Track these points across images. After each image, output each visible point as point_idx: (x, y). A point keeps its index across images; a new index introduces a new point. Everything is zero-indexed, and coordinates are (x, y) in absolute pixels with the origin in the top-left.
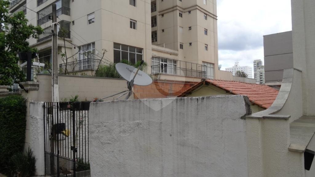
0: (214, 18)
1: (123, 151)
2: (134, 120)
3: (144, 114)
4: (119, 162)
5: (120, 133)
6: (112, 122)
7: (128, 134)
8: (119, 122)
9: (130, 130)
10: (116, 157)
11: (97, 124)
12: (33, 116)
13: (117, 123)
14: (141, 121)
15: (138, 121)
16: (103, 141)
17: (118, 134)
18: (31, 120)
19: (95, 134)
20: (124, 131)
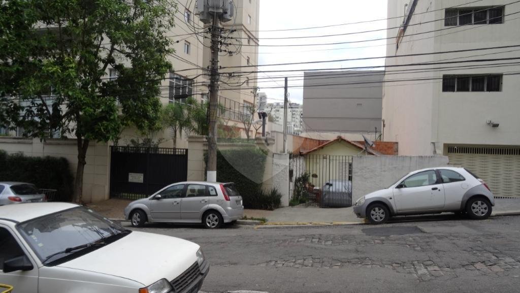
0: (256, 43)
5: (381, 172)
8: (381, 166)
10: (377, 184)
11: (361, 168)
12: (280, 164)
13: (379, 167)
16: (366, 177)
18: (275, 167)
19: (359, 174)
20: (384, 171)
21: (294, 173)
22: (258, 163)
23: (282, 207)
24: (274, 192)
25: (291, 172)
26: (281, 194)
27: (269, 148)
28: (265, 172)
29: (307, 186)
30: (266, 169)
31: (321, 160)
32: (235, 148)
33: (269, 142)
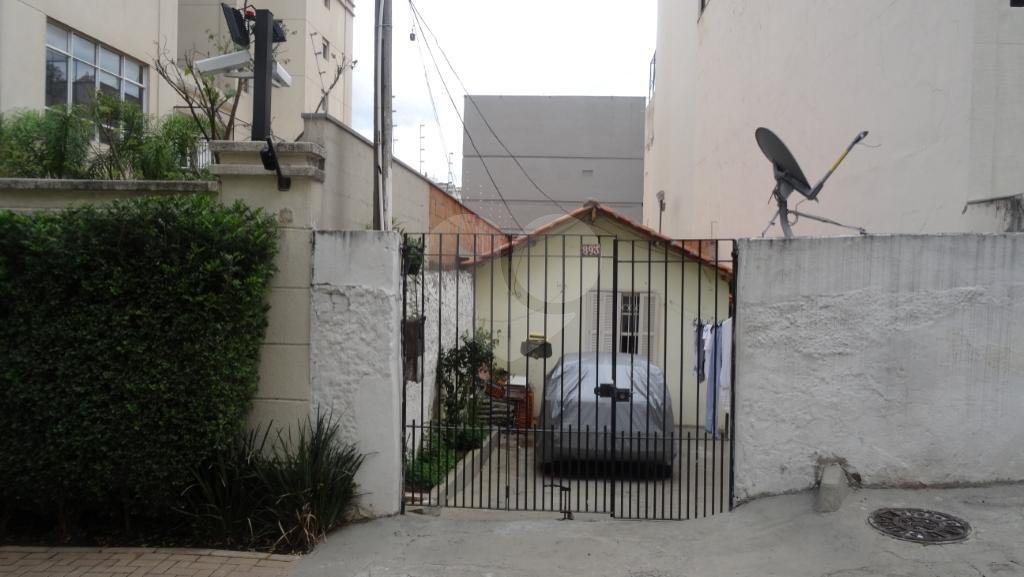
0: (346, 8)
1: (902, 369)
2: (953, 284)
3: (993, 269)
4: (886, 400)
5: (892, 323)
6: (861, 293)
7: (924, 324)
8: (893, 292)
9: (936, 313)
10: (874, 387)
11: (786, 303)
12: (349, 288)
13: (884, 296)
14: (979, 288)
15: (970, 288)
16: (813, 351)
17: (887, 325)
18: (323, 304)
19: (775, 333)
20: (912, 317)
21: (430, 332)
22: (215, 283)
23: (366, 520)
24: (319, 442)
25: (412, 334)
26: (361, 450)
27: (288, 200)
28: (271, 334)
29: (484, 376)
30: (273, 317)
31: (573, 265)
32: (101, 206)
33: (285, 168)
